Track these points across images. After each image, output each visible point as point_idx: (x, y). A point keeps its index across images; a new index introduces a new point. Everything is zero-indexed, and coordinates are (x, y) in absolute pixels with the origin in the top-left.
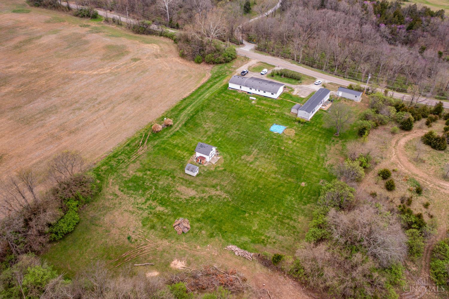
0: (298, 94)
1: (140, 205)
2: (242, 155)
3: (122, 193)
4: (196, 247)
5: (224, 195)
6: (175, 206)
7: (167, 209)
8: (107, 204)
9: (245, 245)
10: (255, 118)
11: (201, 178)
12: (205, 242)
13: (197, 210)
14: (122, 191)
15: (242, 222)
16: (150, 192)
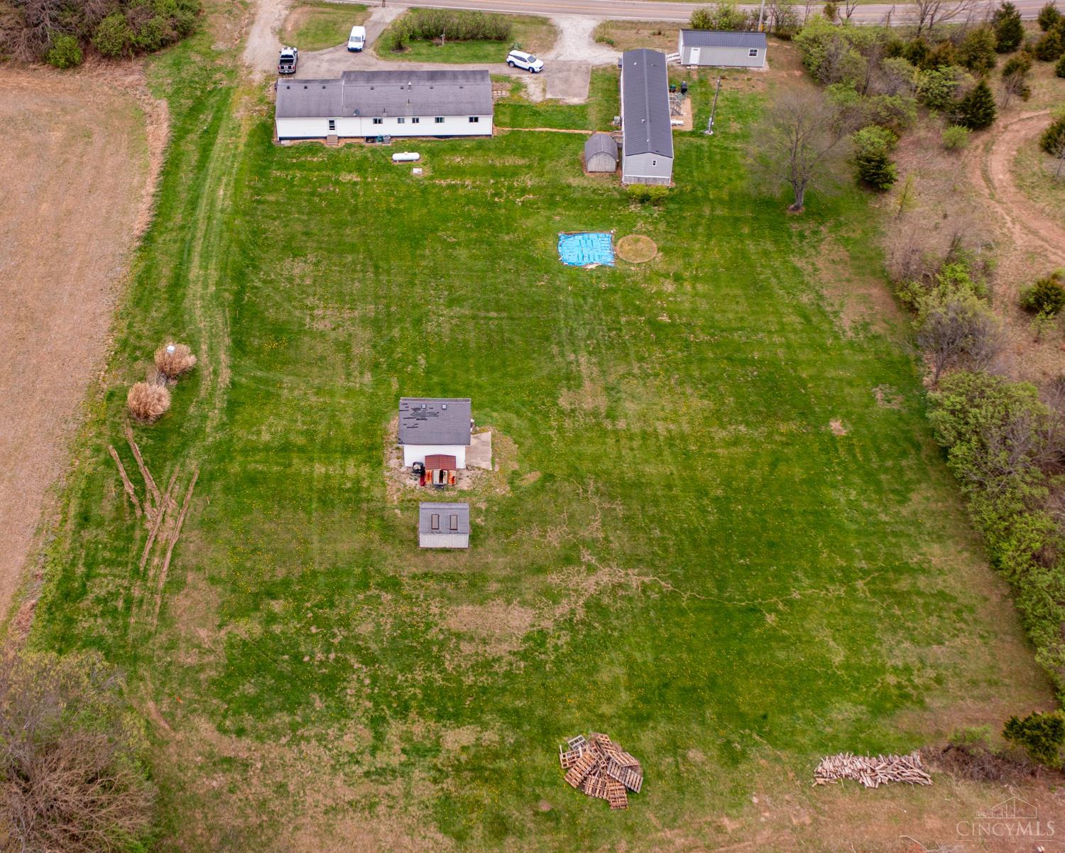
0: (549, 96)
1: (367, 758)
2: (553, 396)
3: (246, 741)
4: (720, 829)
5: (634, 579)
6: (508, 701)
7: (485, 726)
8: (229, 819)
9: (862, 736)
10: (474, 235)
11: (491, 543)
12: (734, 791)
13: (597, 677)
14: (240, 732)
15: (781, 655)
16: (354, 684)
